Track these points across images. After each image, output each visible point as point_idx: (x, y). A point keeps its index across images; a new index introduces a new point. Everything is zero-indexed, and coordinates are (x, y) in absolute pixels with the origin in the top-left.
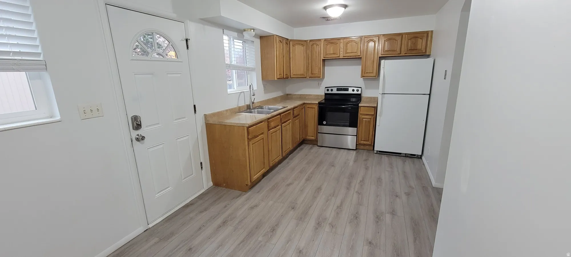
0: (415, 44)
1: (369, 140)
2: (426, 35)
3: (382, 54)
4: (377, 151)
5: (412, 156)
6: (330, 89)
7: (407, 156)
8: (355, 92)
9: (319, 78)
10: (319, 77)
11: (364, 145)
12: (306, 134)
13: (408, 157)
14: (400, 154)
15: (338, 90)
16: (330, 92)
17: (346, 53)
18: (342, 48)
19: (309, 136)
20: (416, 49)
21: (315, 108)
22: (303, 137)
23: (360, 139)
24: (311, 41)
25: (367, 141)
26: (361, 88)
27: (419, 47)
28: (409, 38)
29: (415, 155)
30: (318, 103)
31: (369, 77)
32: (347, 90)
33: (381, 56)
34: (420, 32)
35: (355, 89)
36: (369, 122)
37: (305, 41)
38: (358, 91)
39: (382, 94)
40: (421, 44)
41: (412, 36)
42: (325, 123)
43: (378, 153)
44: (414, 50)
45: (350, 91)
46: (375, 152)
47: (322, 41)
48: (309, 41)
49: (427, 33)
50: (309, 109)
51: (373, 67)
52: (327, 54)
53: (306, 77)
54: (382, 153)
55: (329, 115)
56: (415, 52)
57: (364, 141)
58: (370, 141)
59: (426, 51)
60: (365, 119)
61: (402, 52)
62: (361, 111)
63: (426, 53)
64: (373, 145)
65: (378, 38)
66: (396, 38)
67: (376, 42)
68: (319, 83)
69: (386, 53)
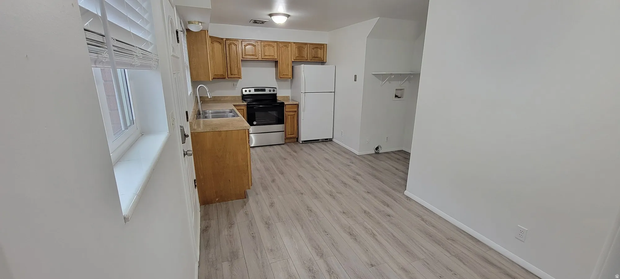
0: (317, 52)
1: (294, 133)
2: (323, 46)
3: (295, 59)
4: (303, 141)
5: (326, 140)
6: (248, 90)
8: (272, 92)
10: (240, 78)
11: (291, 138)
13: (324, 141)
14: (318, 140)
15: (255, 90)
16: (248, 93)
17: (264, 56)
18: (260, 50)
20: (318, 57)
21: (243, 110)
23: (288, 133)
24: (227, 39)
26: (276, 88)
27: (319, 56)
28: (313, 48)
29: (327, 139)
30: (246, 104)
31: (283, 79)
32: (264, 90)
33: (293, 60)
34: (319, 44)
35: (272, 89)
36: (294, 118)
37: (222, 39)
38: (274, 91)
39: (305, 93)
40: (320, 53)
41: (315, 46)
42: (255, 123)
43: (304, 142)
44: (316, 57)
45: (267, 92)
46: (300, 143)
47: (240, 41)
48: (224, 40)
49: (323, 45)
51: (288, 70)
52: (246, 55)
53: (225, 78)
54: (306, 142)
55: (257, 114)
56: (317, 59)
57: (291, 135)
59: (324, 59)
60: (290, 115)
61: (309, 59)
62: (287, 108)
63: (324, 60)
64: (297, 137)
65: (290, 44)
66: (304, 46)
67: (289, 48)
68: (234, 84)
69: (298, 58)
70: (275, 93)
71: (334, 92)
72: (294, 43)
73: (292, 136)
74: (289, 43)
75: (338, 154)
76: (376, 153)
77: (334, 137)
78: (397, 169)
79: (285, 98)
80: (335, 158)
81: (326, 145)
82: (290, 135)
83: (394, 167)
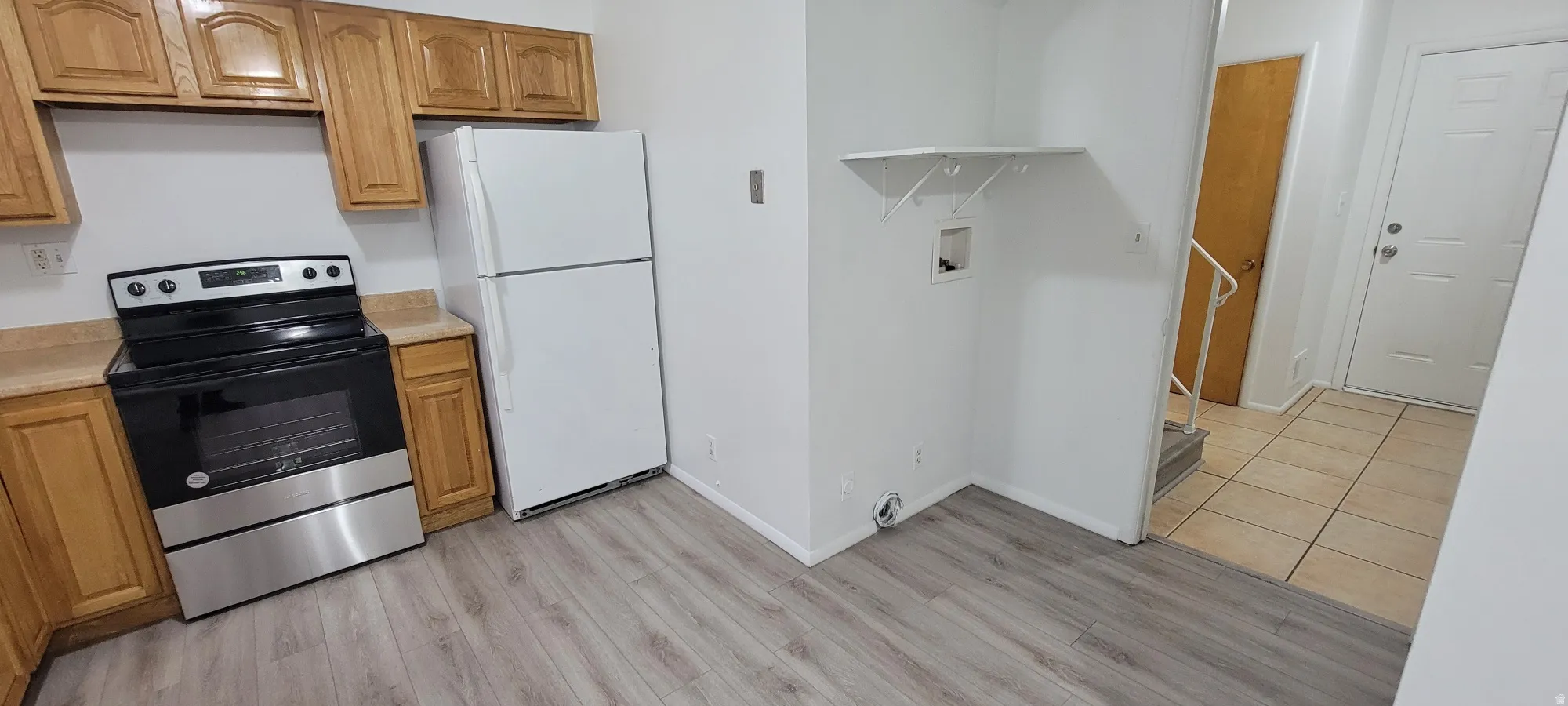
0: (543, 75)
1: (472, 477)
2: (570, 45)
3: (426, 102)
4: (525, 509)
5: (640, 479)
6: (151, 282)
7: (624, 484)
8: (323, 281)
9: (47, 222)
10: (48, 217)
11: (457, 506)
12: (63, 589)
13: (629, 485)
15: (208, 280)
16: (154, 297)
17: (215, 82)
18: (183, 44)
19: (89, 597)
20: (552, 97)
21: (85, 417)
22: (41, 624)
23: (432, 490)
25: (468, 486)
26: (346, 258)
27: (559, 90)
28: (521, 49)
29: (646, 472)
30: (101, 380)
31: (380, 208)
32: (270, 274)
33: (420, 111)
34: (548, 33)
35: (320, 266)
36: (457, 404)
38: (333, 272)
39: (499, 275)
40: (559, 75)
41: (530, 41)
42: (197, 480)
43: (531, 513)
44: (543, 97)
45: (291, 281)
46: (516, 517)
49: (573, 36)
50: (26, 431)
51: (395, 160)
52: (67, 70)
54: (539, 512)
56: (547, 105)
57: (458, 489)
58: (479, 480)
59: (583, 106)
60: (436, 396)
61: (505, 104)
62: (406, 364)
63: (583, 112)
64: (493, 493)
65: (383, 23)
66: (473, 39)
67: (384, 44)
68: (39, 255)
69: (442, 101)
70: (344, 280)
71: (652, 259)
72: (411, 16)
73: (459, 495)
74: (381, 13)
75: (712, 574)
76: (882, 530)
77: (673, 459)
78: (1041, 658)
79: (410, 302)
80: (701, 622)
81: (640, 510)
82: (453, 491)
83: (1022, 645)
